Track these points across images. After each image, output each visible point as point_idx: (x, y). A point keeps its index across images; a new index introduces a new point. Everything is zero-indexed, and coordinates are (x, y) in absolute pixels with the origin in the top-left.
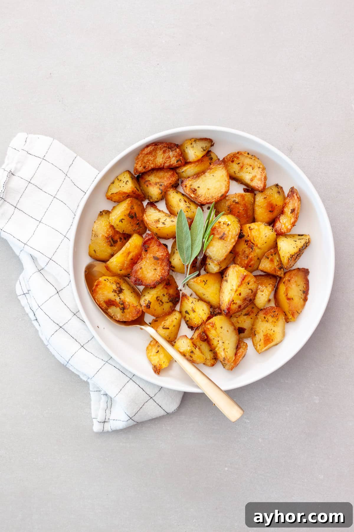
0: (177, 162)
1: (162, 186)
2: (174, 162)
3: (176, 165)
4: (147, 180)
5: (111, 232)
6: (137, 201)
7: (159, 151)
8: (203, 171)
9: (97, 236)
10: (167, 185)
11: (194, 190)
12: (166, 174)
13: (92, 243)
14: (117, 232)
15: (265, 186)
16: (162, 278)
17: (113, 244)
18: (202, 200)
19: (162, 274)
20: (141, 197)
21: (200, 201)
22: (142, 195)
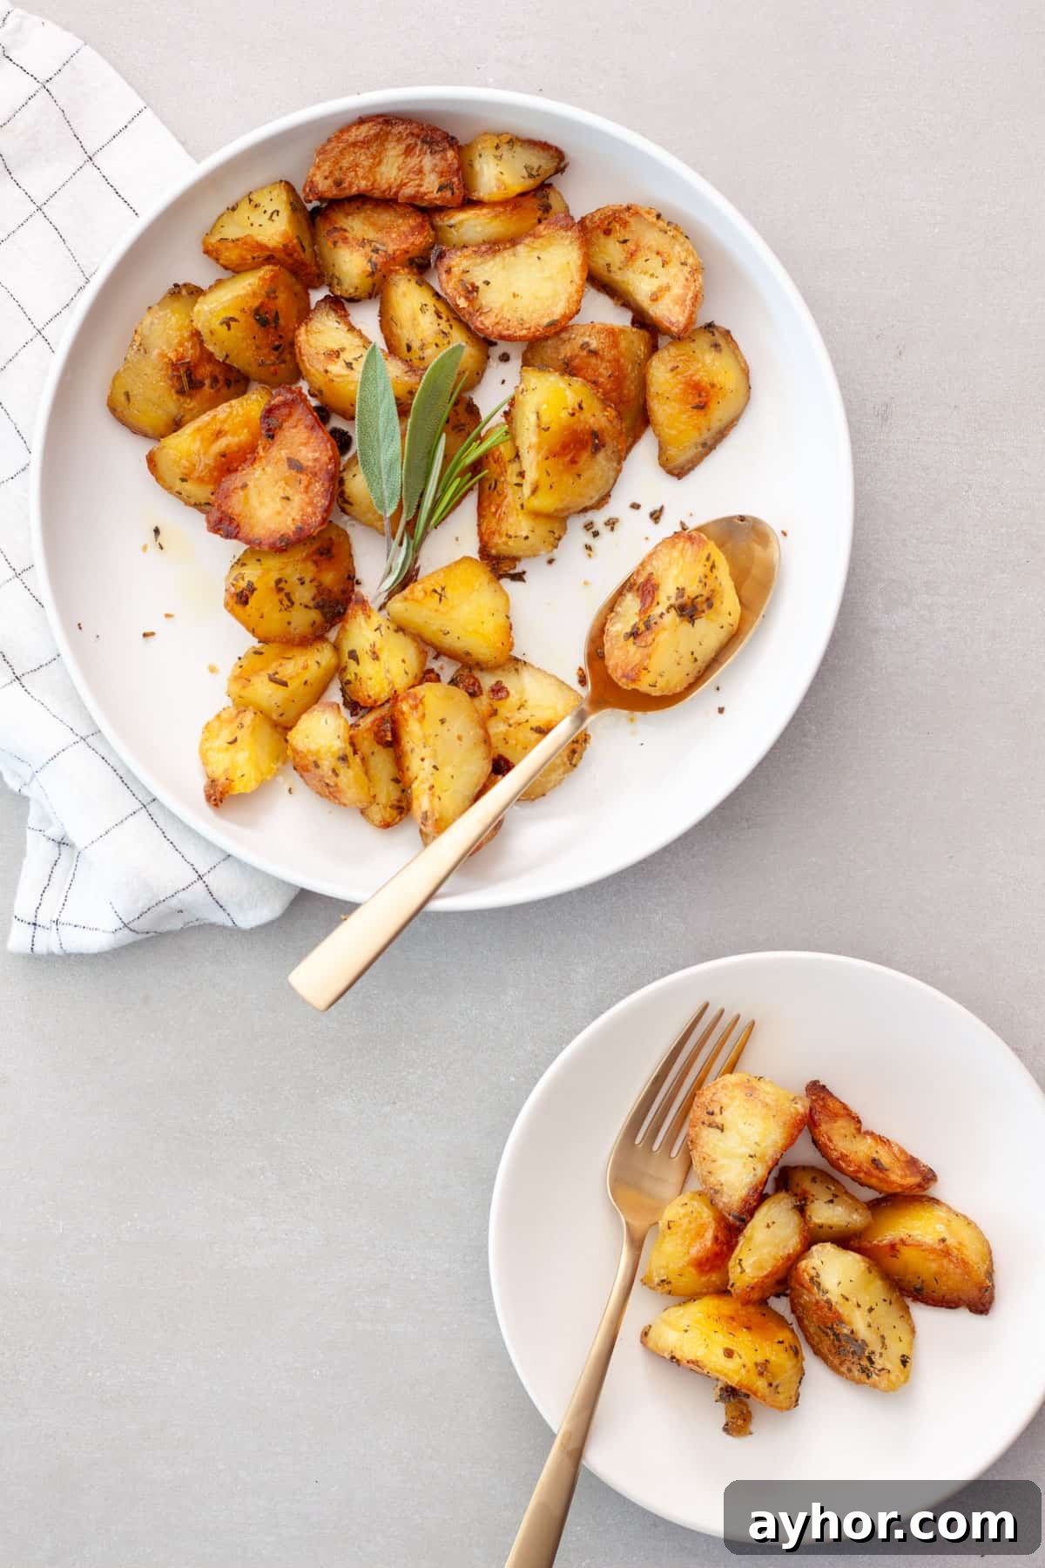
0: (440, 189)
1: (377, 253)
2: (431, 190)
3: (435, 199)
4: (337, 226)
5: (191, 352)
6: (294, 280)
7: (393, 144)
8: (512, 239)
9: (145, 352)
10: (394, 254)
11: (470, 288)
12: (400, 221)
13: (125, 370)
14: (210, 357)
15: (691, 320)
16: (301, 529)
17: (186, 388)
18: (487, 322)
19: (305, 518)
20: (308, 274)
21: (482, 327)
22: (314, 268)
